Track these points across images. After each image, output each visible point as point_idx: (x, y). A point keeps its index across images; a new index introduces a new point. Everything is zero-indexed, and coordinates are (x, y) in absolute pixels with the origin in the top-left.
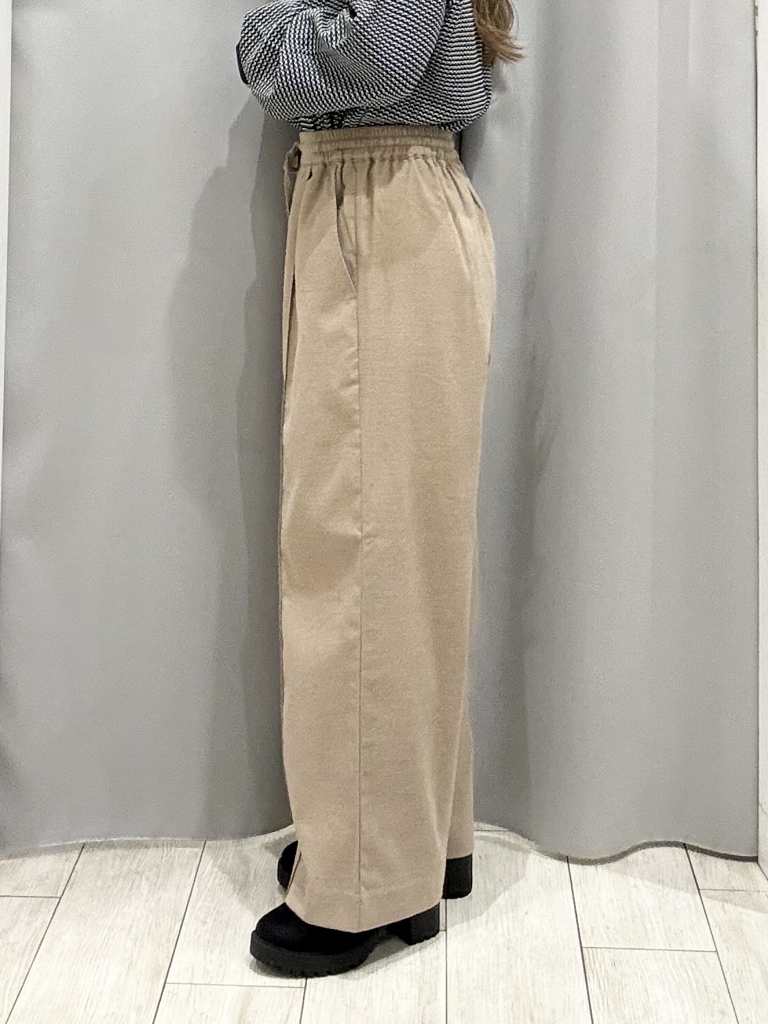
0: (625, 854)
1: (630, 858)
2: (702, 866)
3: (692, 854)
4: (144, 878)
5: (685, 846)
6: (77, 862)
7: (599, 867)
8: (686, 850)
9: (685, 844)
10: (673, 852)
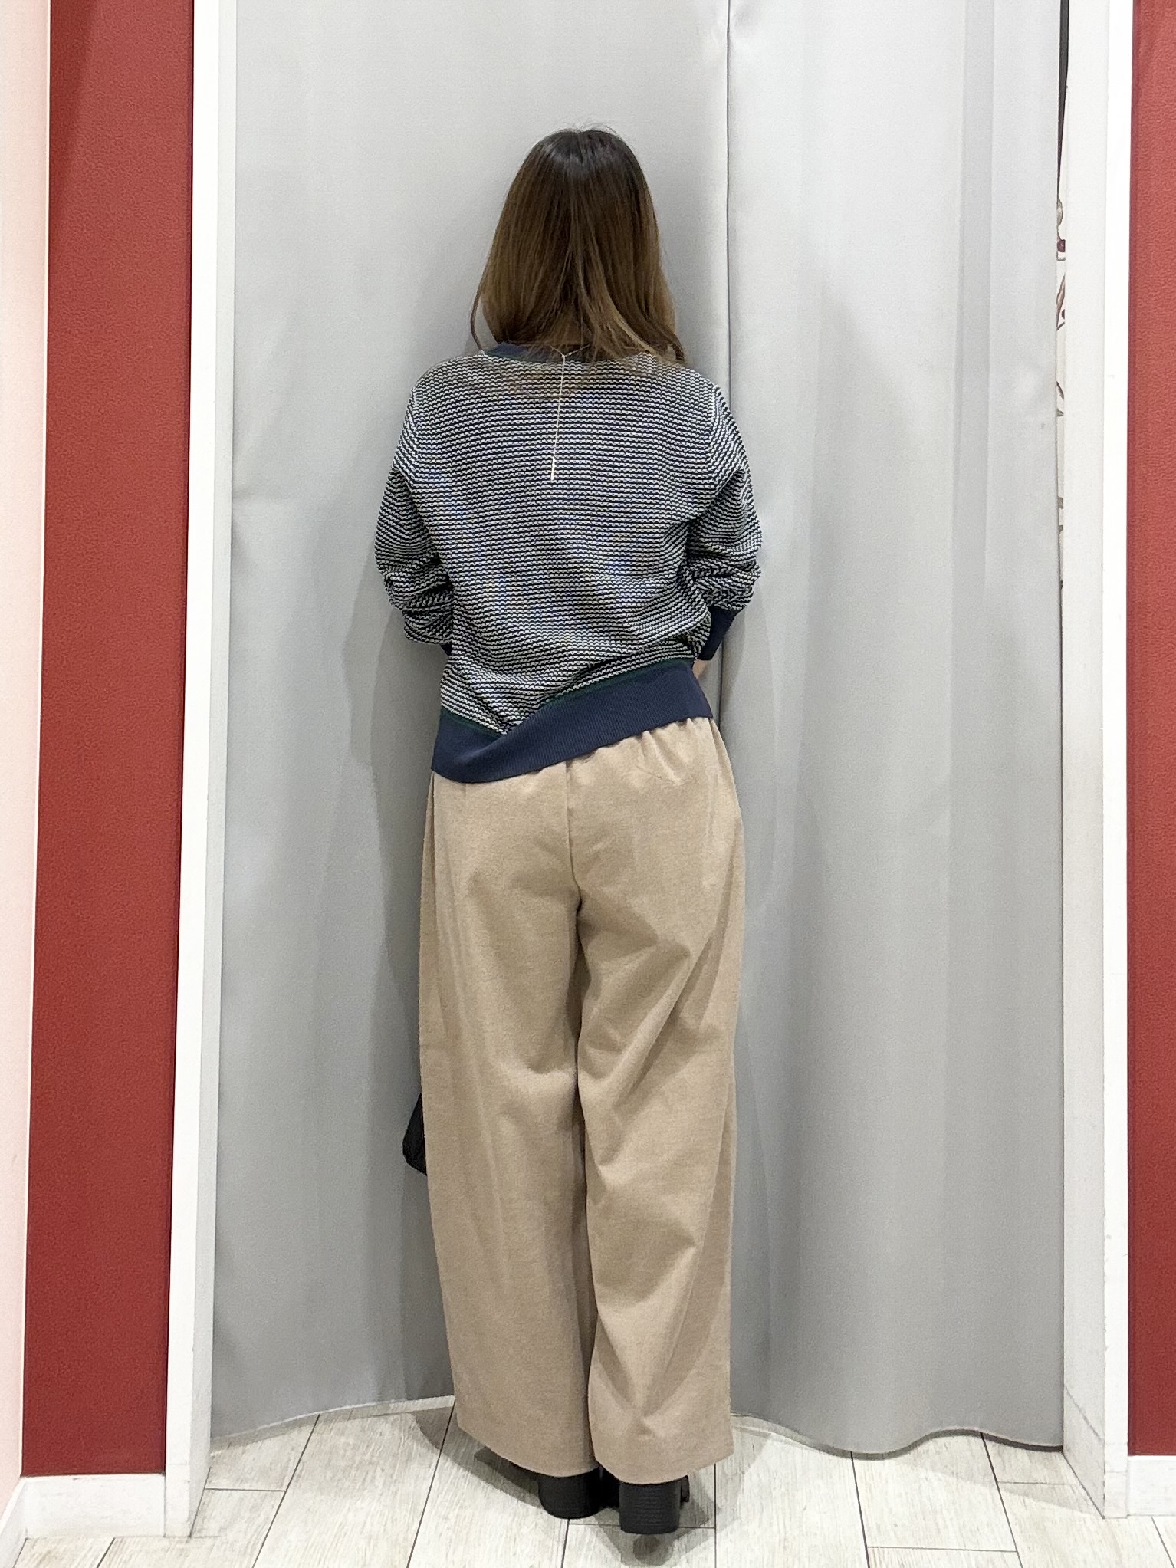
0: (914, 1445)
1: (921, 1448)
2: (1000, 1455)
3: (990, 1444)
4: (379, 1469)
5: (982, 1436)
6: (303, 1452)
7: (887, 1461)
8: (983, 1439)
9: (981, 1433)
10: (969, 1442)
